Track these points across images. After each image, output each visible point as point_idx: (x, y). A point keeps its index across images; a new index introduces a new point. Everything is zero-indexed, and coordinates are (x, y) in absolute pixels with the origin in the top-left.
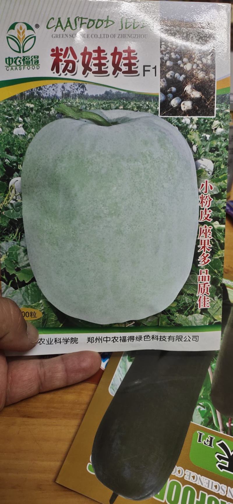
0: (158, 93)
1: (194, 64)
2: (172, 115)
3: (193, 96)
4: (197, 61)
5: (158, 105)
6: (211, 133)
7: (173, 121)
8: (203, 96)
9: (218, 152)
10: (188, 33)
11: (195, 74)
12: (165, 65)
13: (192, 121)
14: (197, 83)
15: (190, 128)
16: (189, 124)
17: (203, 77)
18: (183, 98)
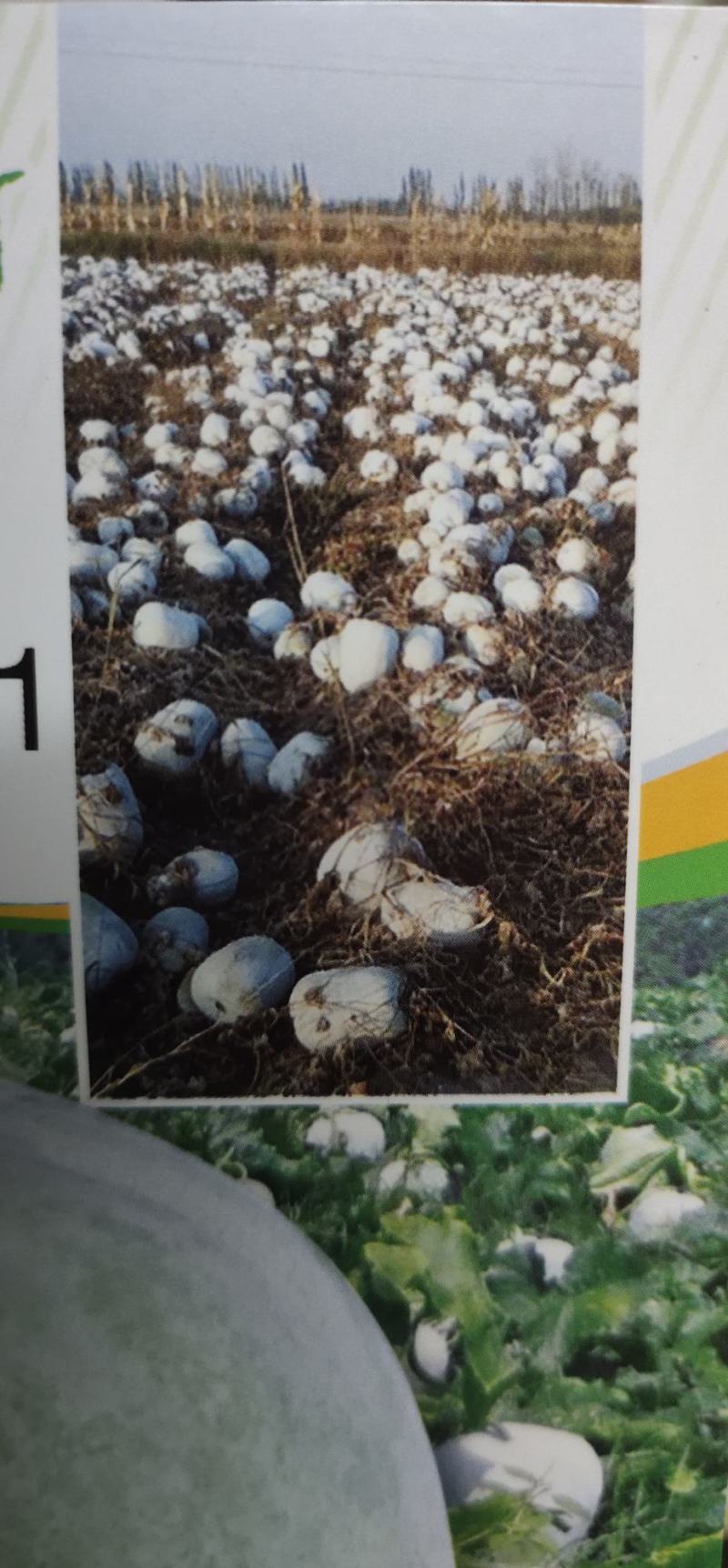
0: (63, 906)
1: (418, 627)
2: (210, 1092)
3: (406, 921)
4: (444, 602)
5: (66, 1009)
6: (587, 1230)
7: (216, 1141)
8: (505, 927)
9: (645, 1379)
10: (355, 322)
11: (419, 720)
12: (123, 643)
13: (399, 1131)
14: (440, 803)
15: (382, 1187)
16: (378, 1158)
17: (511, 750)
18: (304, 945)
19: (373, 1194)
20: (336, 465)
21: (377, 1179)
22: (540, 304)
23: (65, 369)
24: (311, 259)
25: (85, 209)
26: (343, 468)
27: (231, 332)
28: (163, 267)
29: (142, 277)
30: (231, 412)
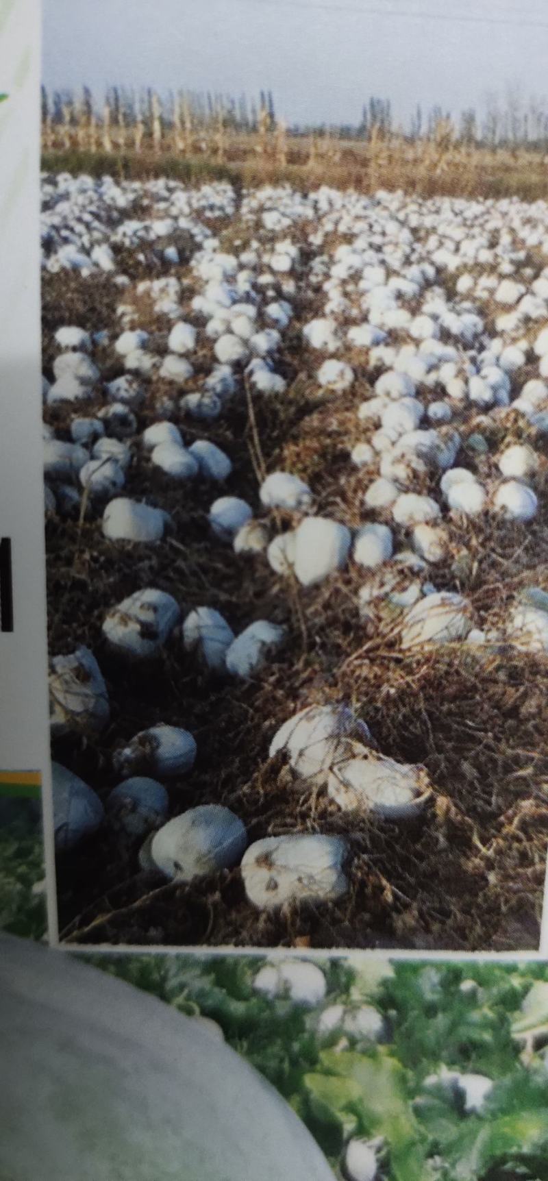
0: (35, 773)
1: (369, 526)
2: (168, 940)
3: (351, 795)
4: (394, 502)
5: (37, 865)
6: (505, 1068)
7: (172, 983)
8: (442, 802)
10: (316, 240)
11: (367, 612)
12: (94, 534)
13: (339, 980)
14: (385, 688)
15: (322, 1028)
16: (318, 1002)
17: (452, 640)
18: (258, 812)
19: (313, 1034)
20: (296, 373)
21: (318, 1021)
22: (490, 226)
23: (43, 279)
24: (276, 179)
25: (64, 130)
26: (302, 376)
27: (199, 247)
28: (137, 185)
29: (117, 194)
30: (198, 321)
